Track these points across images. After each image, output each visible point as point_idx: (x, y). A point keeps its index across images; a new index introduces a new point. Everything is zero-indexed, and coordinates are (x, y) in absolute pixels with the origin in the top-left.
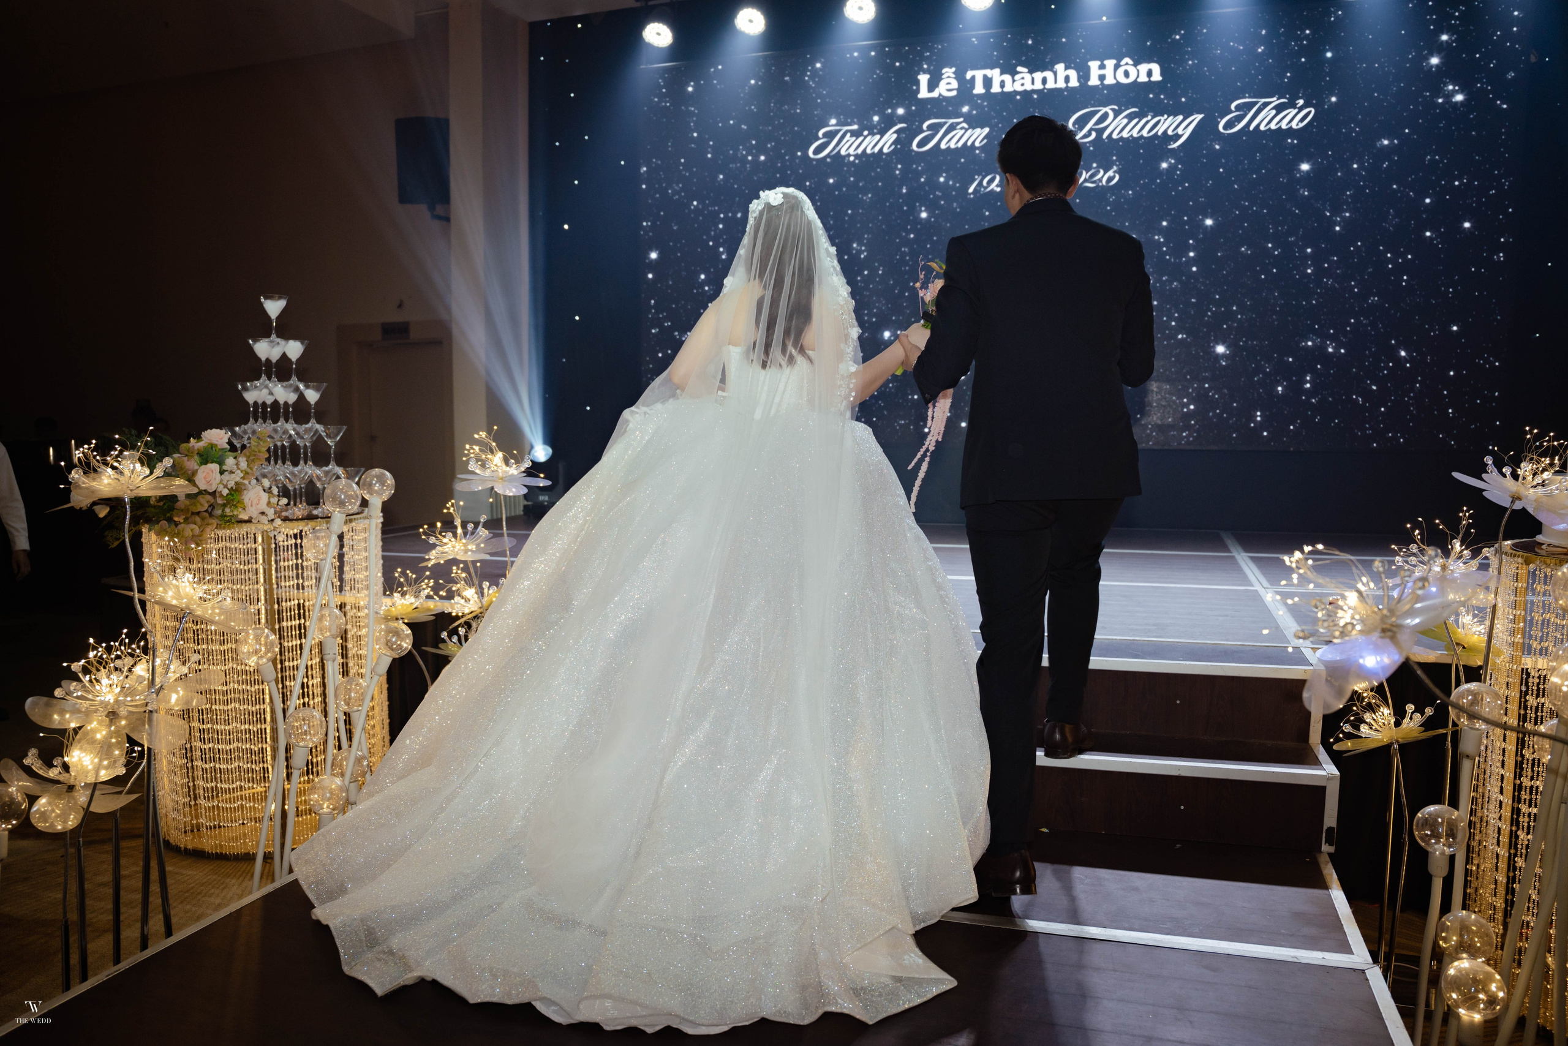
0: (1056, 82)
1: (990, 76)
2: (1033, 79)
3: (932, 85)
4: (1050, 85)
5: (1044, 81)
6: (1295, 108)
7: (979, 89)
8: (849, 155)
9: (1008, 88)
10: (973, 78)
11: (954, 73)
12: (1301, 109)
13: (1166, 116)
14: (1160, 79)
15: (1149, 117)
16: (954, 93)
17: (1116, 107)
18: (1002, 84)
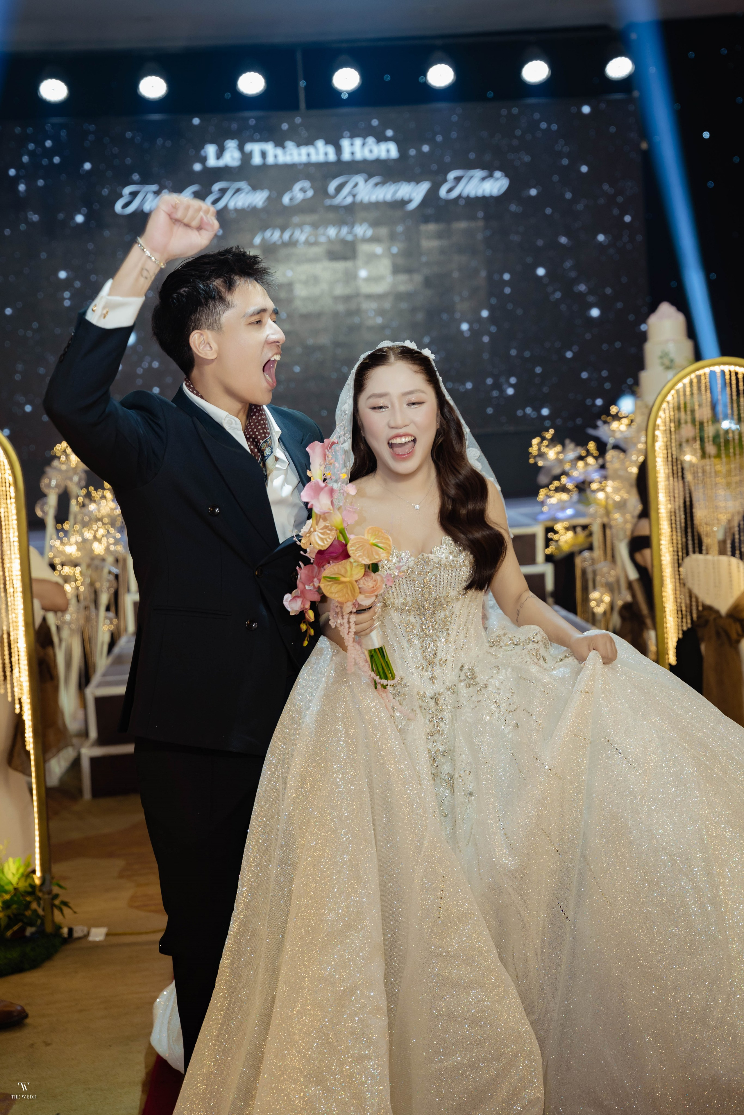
0: (317, 156)
1: (265, 149)
2: (299, 153)
3: (219, 155)
4: (313, 158)
5: (308, 155)
9: (280, 160)
10: (252, 151)
11: (236, 145)
12: (499, 179)
13: (403, 184)
14: (397, 155)
15: (391, 185)
16: (237, 163)
17: (365, 176)
18: (276, 156)
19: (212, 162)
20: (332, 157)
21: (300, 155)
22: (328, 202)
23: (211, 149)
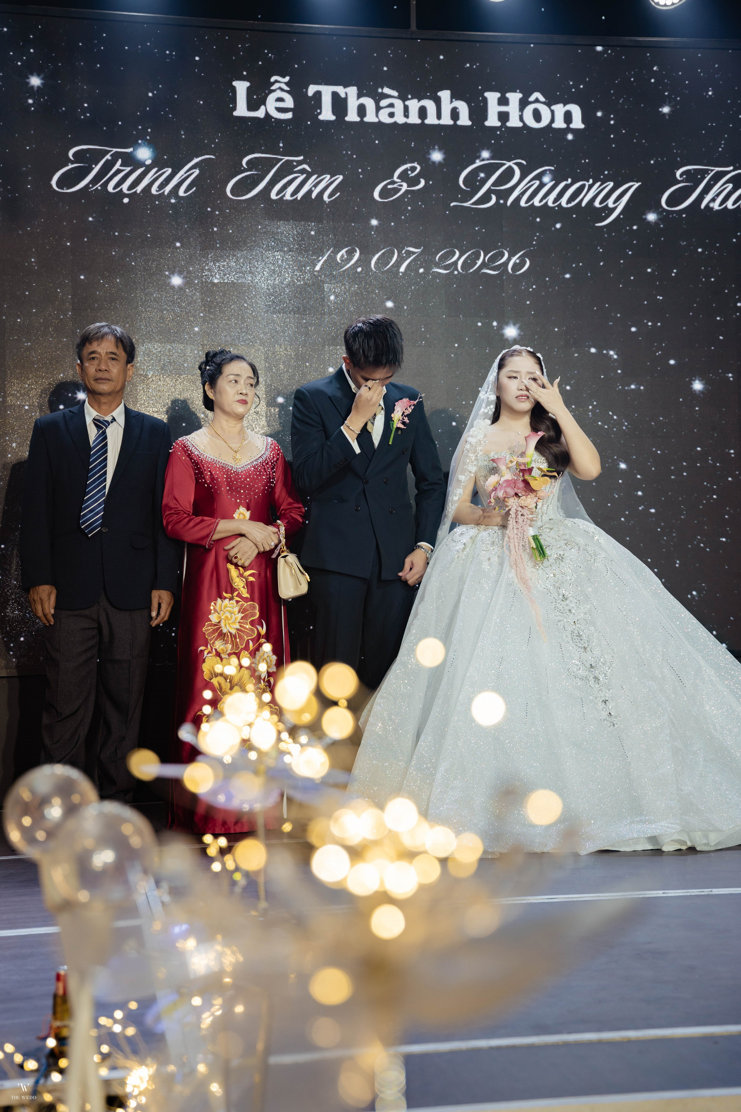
0: (439, 116)
1: (343, 95)
2: (406, 109)
3: (255, 100)
4: (431, 119)
5: (423, 112)
7: (327, 114)
8: (121, 195)
9: (370, 117)
10: (318, 95)
11: (286, 84)
13: (591, 181)
14: (582, 126)
15: (570, 180)
16: (289, 115)
17: (524, 162)
18: (362, 110)
19: (243, 110)
20: (465, 120)
22: (452, 205)
23: (241, 87)
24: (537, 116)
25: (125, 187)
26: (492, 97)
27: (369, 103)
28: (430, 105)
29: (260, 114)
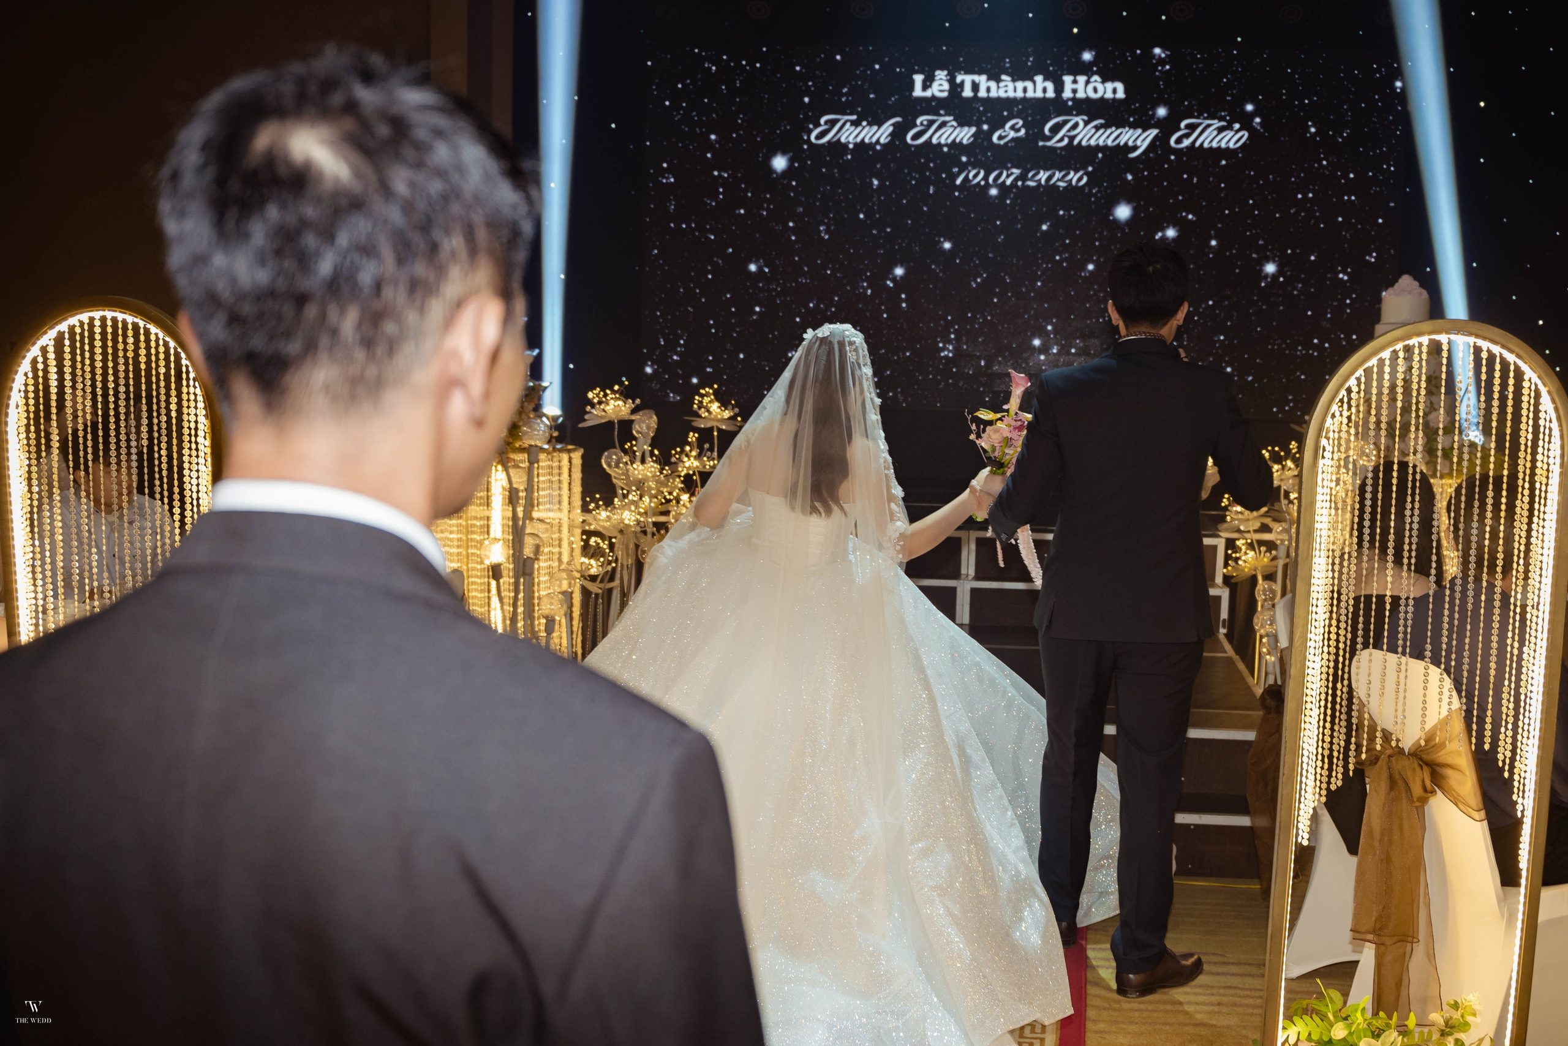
0: (1035, 91)
1: (977, 81)
2: (1015, 88)
3: (926, 86)
4: (1030, 94)
5: (1025, 90)
6: (1232, 130)
8: (848, 143)
9: (994, 94)
10: (963, 82)
11: (945, 76)
12: (1237, 131)
13: (1127, 129)
14: (1124, 96)
15: (1114, 129)
16: (945, 94)
17: (1086, 118)
18: (988, 90)
19: (918, 92)
20: (1051, 94)
21: (1015, 91)
22: (1041, 144)
23: (918, 79)
24: (1095, 90)
25: (851, 139)
26: (1068, 79)
27: (993, 85)
28: (1029, 85)
29: (928, 93)
